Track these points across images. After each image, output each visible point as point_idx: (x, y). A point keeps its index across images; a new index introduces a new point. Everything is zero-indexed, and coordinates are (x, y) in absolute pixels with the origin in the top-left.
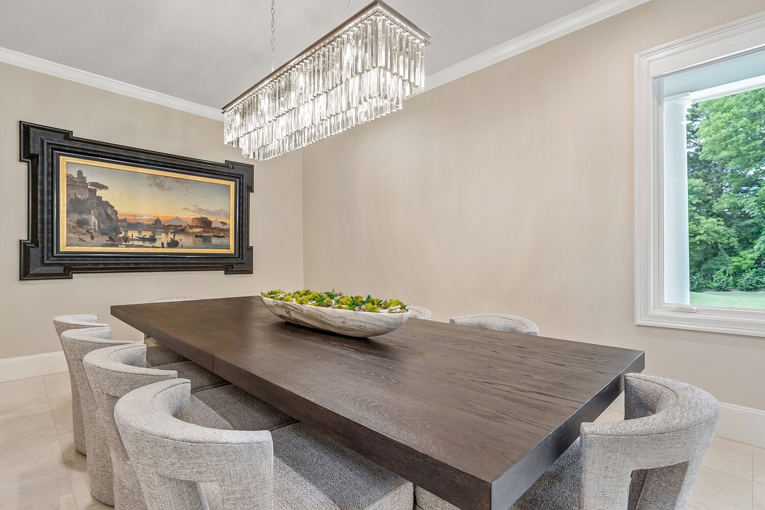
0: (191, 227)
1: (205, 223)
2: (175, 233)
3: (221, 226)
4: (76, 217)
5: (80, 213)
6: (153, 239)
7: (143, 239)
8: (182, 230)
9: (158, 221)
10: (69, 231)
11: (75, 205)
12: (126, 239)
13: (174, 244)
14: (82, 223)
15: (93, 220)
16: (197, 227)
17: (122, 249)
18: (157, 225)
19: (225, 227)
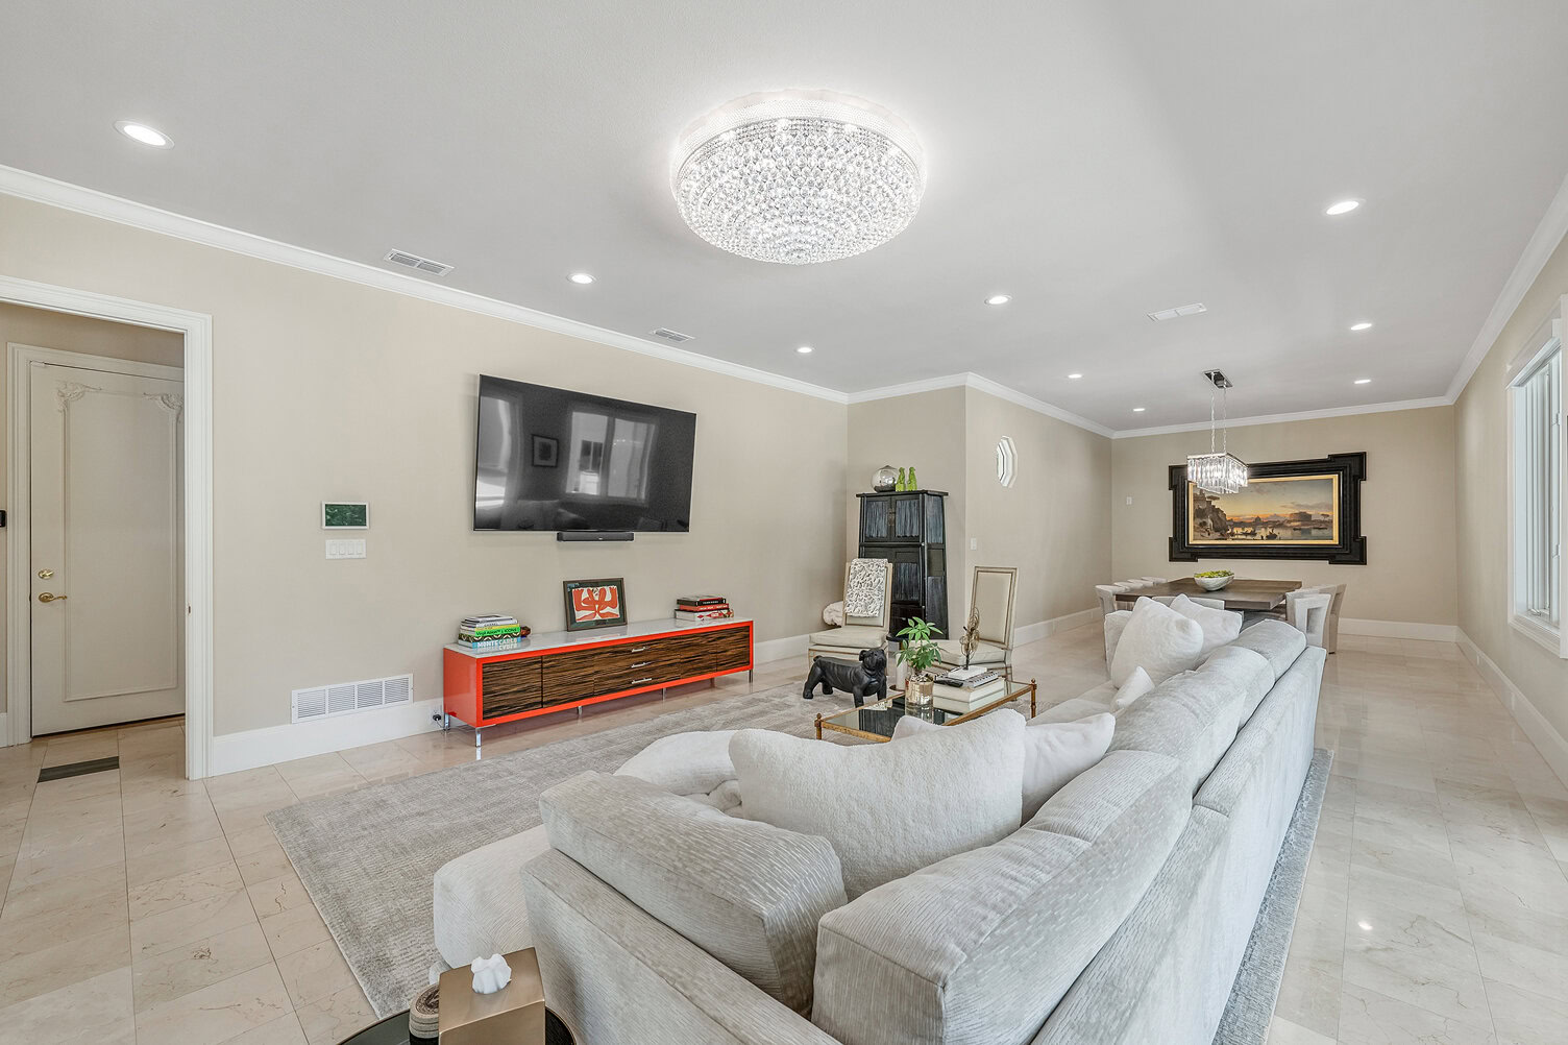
0: (1289, 522)
1: (1305, 517)
2: (1273, 528)
3: (1322, 518)
4: (1199, 521)
5: (1202, 518)
6: (1253, 534)
7: (1246, 534)
8: (1279, 525)
9: (1258, 519)
10: (1195, 531)
11: (1199, 513)
12: (1232, 534)
13: (1272, 537)
14: (1203, 524)
15: (1210, 522)
16: (1294, 521)
17: (1229, 542)
18: (1258, 522)
19: (1327, 519)
